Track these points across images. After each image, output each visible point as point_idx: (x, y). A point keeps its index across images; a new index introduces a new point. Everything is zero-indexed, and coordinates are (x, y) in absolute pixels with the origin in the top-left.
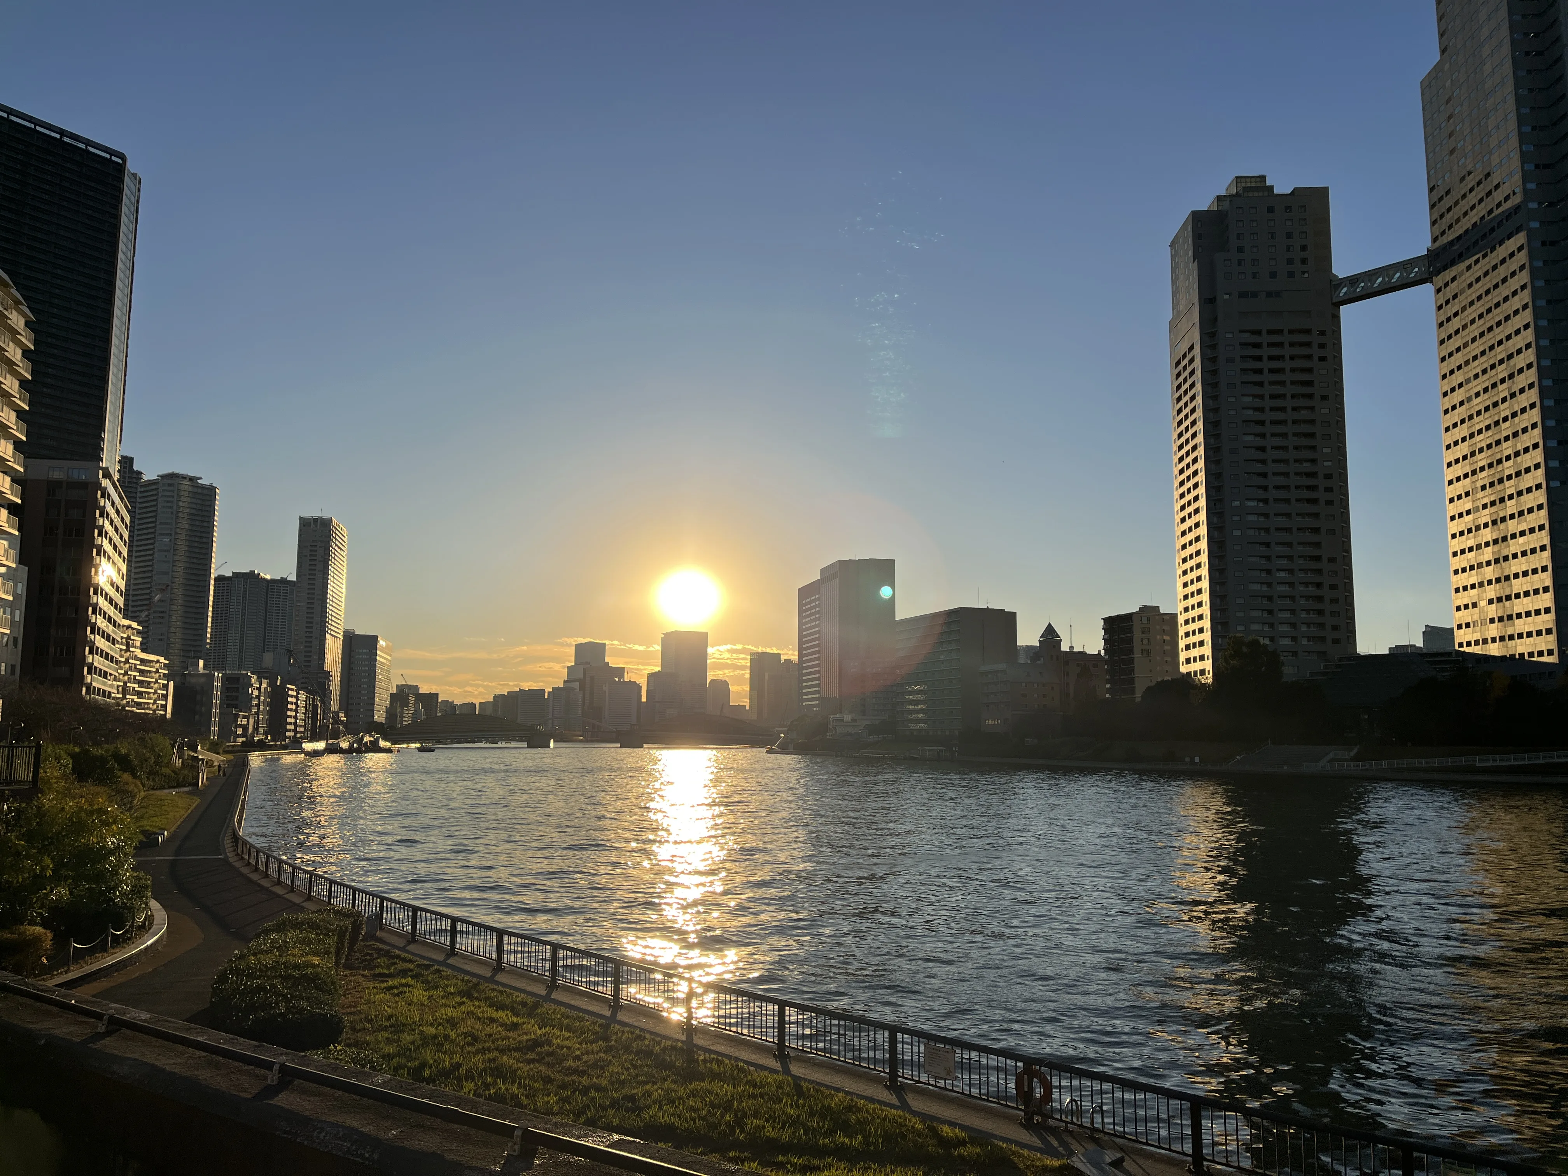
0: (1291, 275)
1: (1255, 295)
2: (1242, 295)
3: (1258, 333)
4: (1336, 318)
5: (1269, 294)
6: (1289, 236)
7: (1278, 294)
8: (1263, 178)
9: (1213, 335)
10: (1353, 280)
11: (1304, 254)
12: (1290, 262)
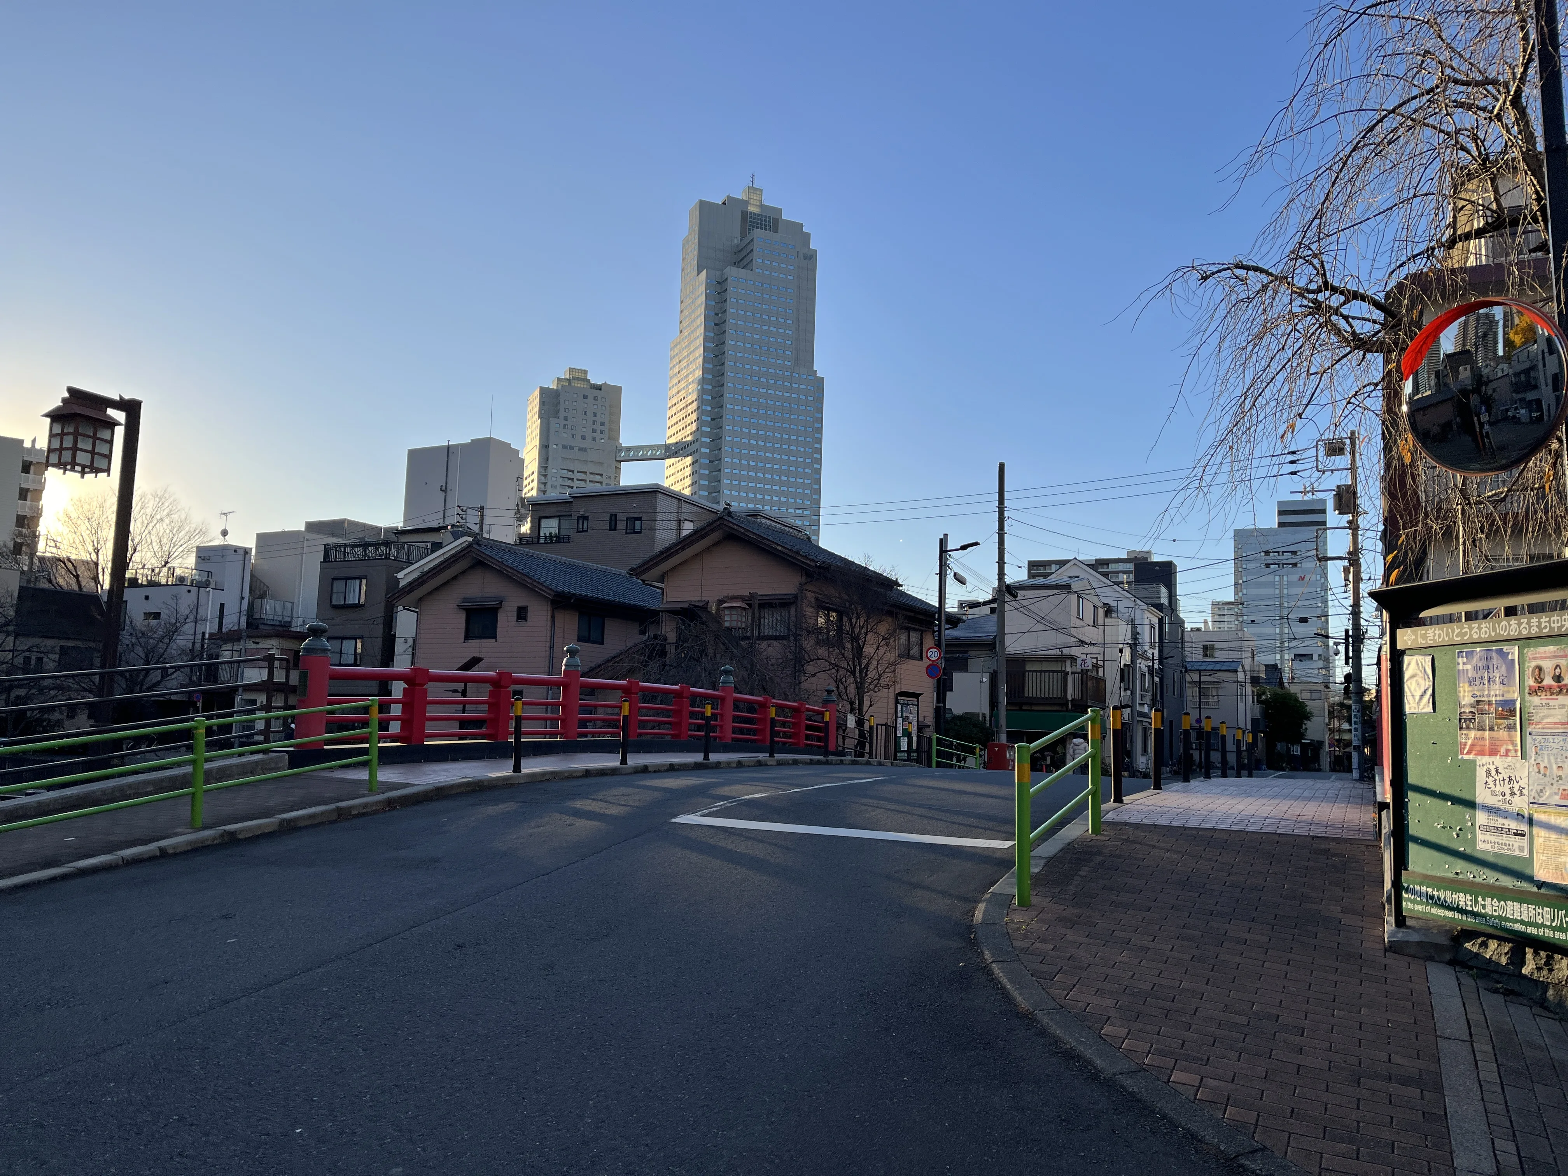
0: (594, 439)
1: (572, 448)
2: (565, 447)
3: (573, 471)
4: (618, 469)
5: (580, 449)
6: (595, 415)
7: (585, 450)
8: (586, 372)
9: (546, 468)
10: (628, 449)
11: (602, 428)
12: (594, 431)
